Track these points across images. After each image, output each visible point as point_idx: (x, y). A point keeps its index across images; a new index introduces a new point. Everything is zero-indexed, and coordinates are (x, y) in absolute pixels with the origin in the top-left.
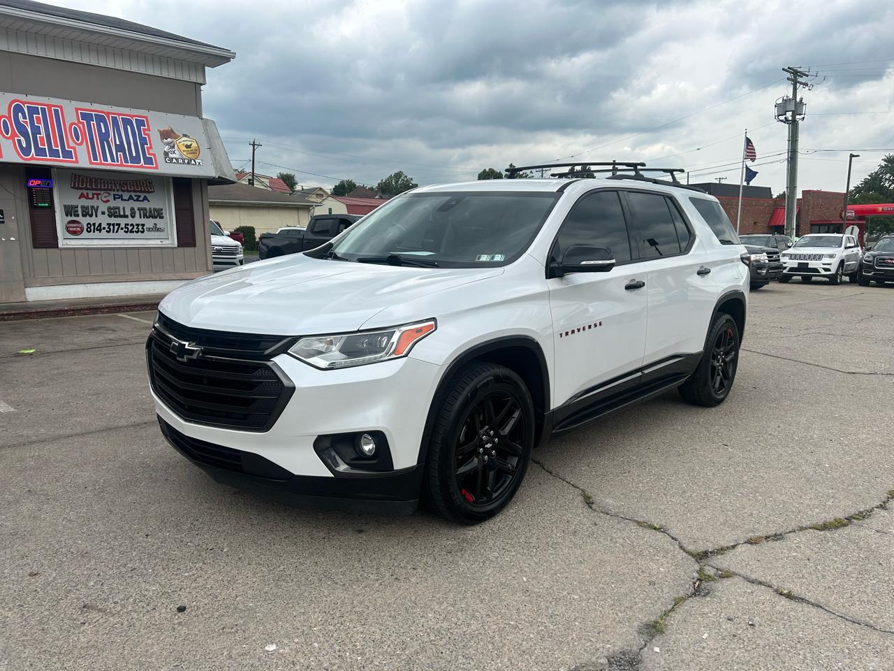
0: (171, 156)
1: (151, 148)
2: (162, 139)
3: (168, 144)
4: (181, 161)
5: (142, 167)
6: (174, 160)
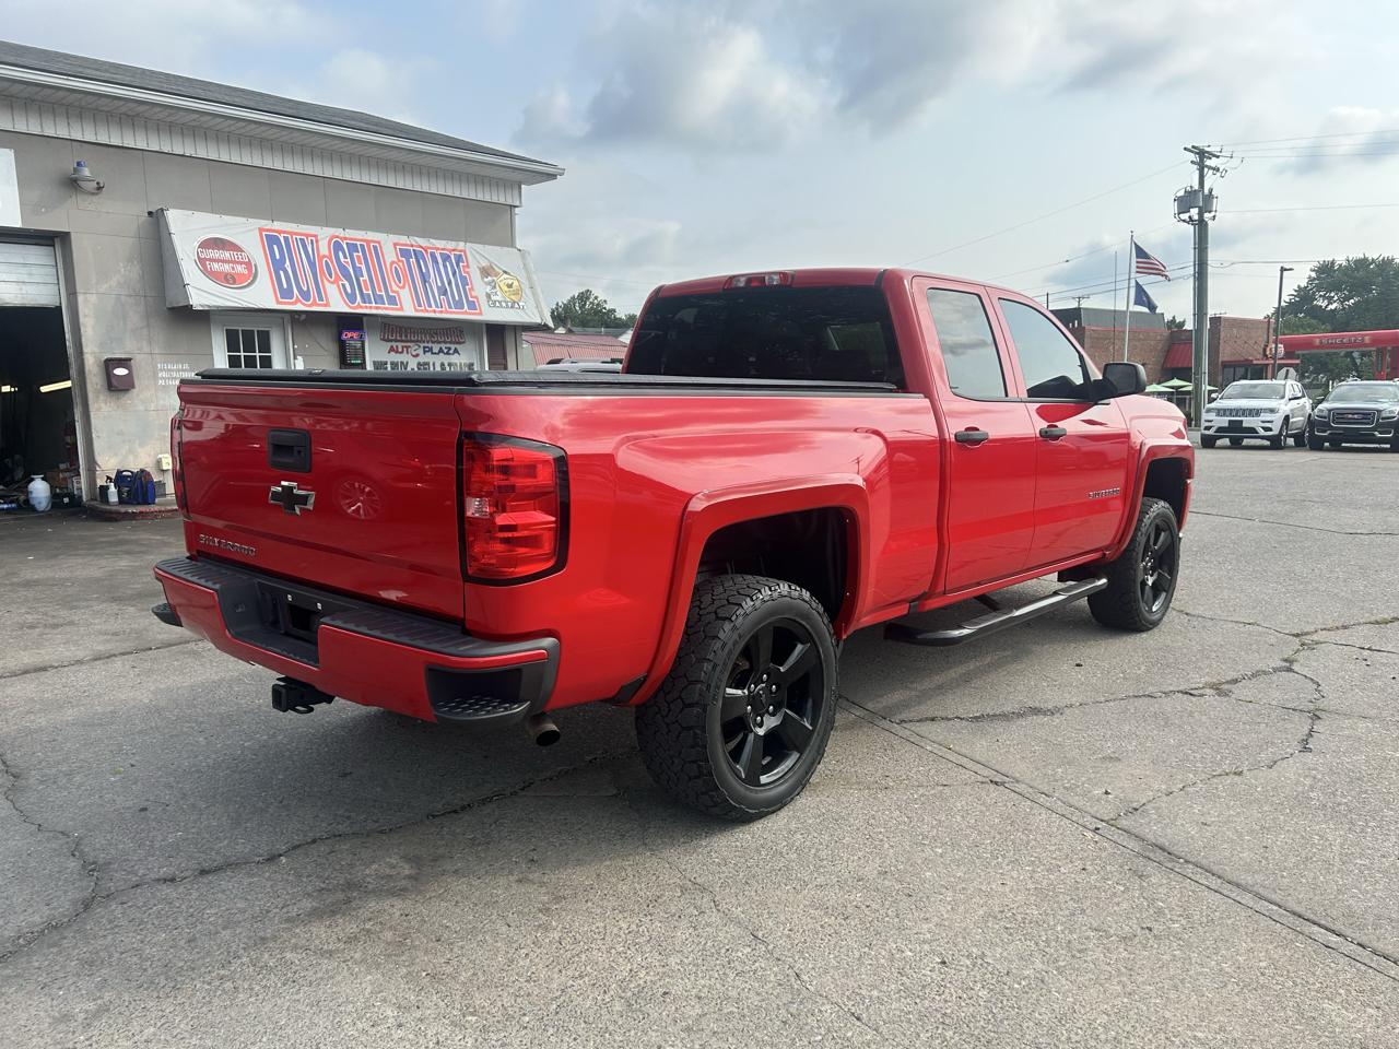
0: (494, 298)
1: (472, 288)
2: (482, 278)
3: (489, 283)
4: (504, 304)
5: (466, 313)
6: (497, 304)
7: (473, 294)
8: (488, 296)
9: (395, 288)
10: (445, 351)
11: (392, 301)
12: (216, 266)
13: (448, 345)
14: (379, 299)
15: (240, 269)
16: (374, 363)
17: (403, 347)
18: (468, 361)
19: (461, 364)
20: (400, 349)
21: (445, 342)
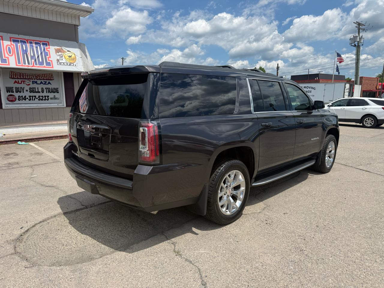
0: (60, 61)
1: (50, 57)
2: (56, 53)
3: (59, 55)
4: (66, 64)
5: (44, 67)
6: (62, 64)
7: (50, 59)
8: (58, 60)
9: (7, 55)
10: (44, 83)
13: (45, 81)
16: (6, 88)
17: (21, 81)
18: (56, 87)
19: (52, 88)
20: (20, 82)
21: (43, 79)
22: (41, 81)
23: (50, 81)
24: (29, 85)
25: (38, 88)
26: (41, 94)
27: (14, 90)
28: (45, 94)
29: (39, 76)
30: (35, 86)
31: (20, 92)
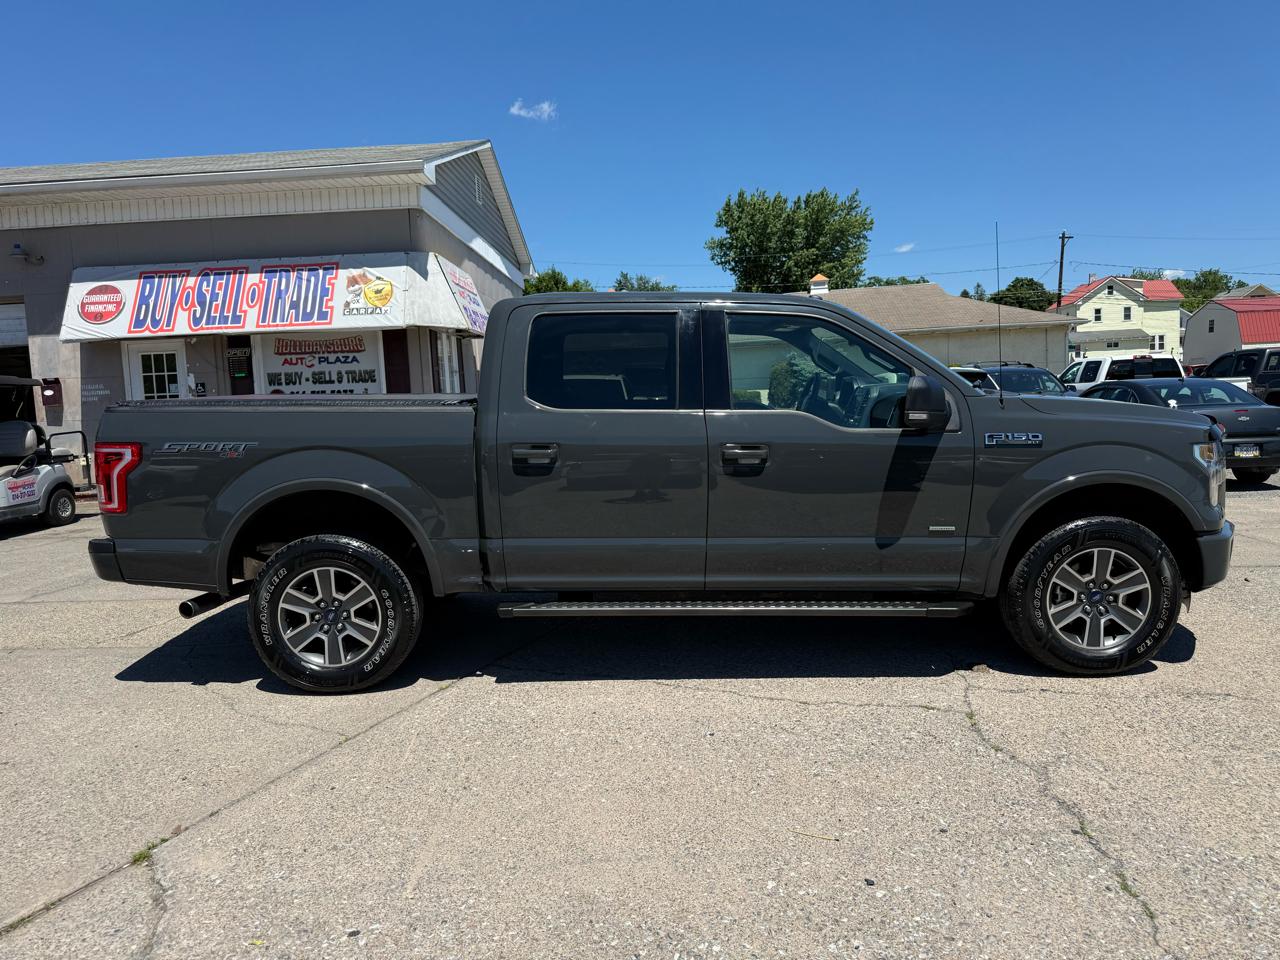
0: (352, 306)
1: (331, 299)
2: (348, 287)
3: (354, 292)
4: (362, 311)
5: (312, 323)
6: (355, 311)
7: (330, 304)
8: (347, 304)
10: (343, 360)
11: (236, 319)
12: (92, 309)
13: (346, 354)
14: (224, 319)
15: (111, 308)
16: (268, 374)
17: (297, 359)
18: (369, 368)
19: (360, 371)
20: (294, 361)
21: (342, 352)
22: (336, 355)
23: (356, 354)
24: (312, 365)
25: (330, 373)
26: (336, 386)
27: (283, 380)
28: (345, 385)
29: (333, 344)
30: (324, 367)
31: (294, 383)
